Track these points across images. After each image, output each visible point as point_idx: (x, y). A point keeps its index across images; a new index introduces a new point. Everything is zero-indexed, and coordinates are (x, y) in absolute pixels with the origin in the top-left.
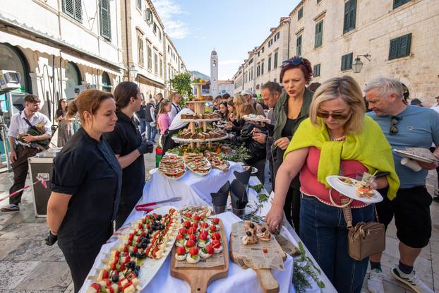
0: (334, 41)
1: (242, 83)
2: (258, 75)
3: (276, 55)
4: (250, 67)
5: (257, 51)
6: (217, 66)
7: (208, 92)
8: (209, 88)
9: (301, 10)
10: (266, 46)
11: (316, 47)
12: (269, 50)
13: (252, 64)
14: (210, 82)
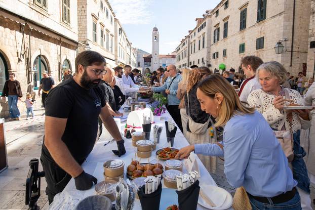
14: (151, 55)
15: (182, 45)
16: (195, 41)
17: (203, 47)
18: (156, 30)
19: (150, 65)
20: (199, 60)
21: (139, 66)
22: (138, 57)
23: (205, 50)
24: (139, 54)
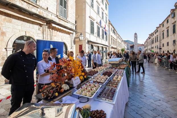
0: (171, 35)
1: (147, 46)
2: (152, 43)
3: (157, 37)
4: (149, 40)
5: (152, 35)
6: (137, 39)
9: (163, 24)
10: (154, 33)
11: (167, 37)
12: (155, 35)
13: (150, 39)
14: (134, 45)
15: (149, 39)
16: (154, 38)
17: (157, 41)
18: (136, 34)
19: (133, 49)
20: (156, 46)
21: (128, 50)
22: (128, 46)
23: (158, 42)
24: (128, 44)
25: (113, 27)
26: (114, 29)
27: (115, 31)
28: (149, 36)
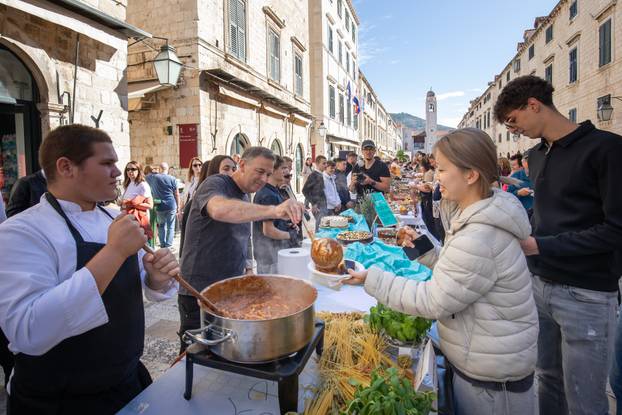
4: (471, 119)
5: (477, 104)
6: (435, 111)
7: (423, 148)
8: (423, 142)
10: (482, 102)
14: (424, 132)
15: (469, 114)
16: (481, 116)
18: (431, 94)
21: (406, 149)
22: (405, 136)
24: (406, 131)
25: (368, 86)
26: (371, 90)
27: (373, 98)
28: (470, 106)
